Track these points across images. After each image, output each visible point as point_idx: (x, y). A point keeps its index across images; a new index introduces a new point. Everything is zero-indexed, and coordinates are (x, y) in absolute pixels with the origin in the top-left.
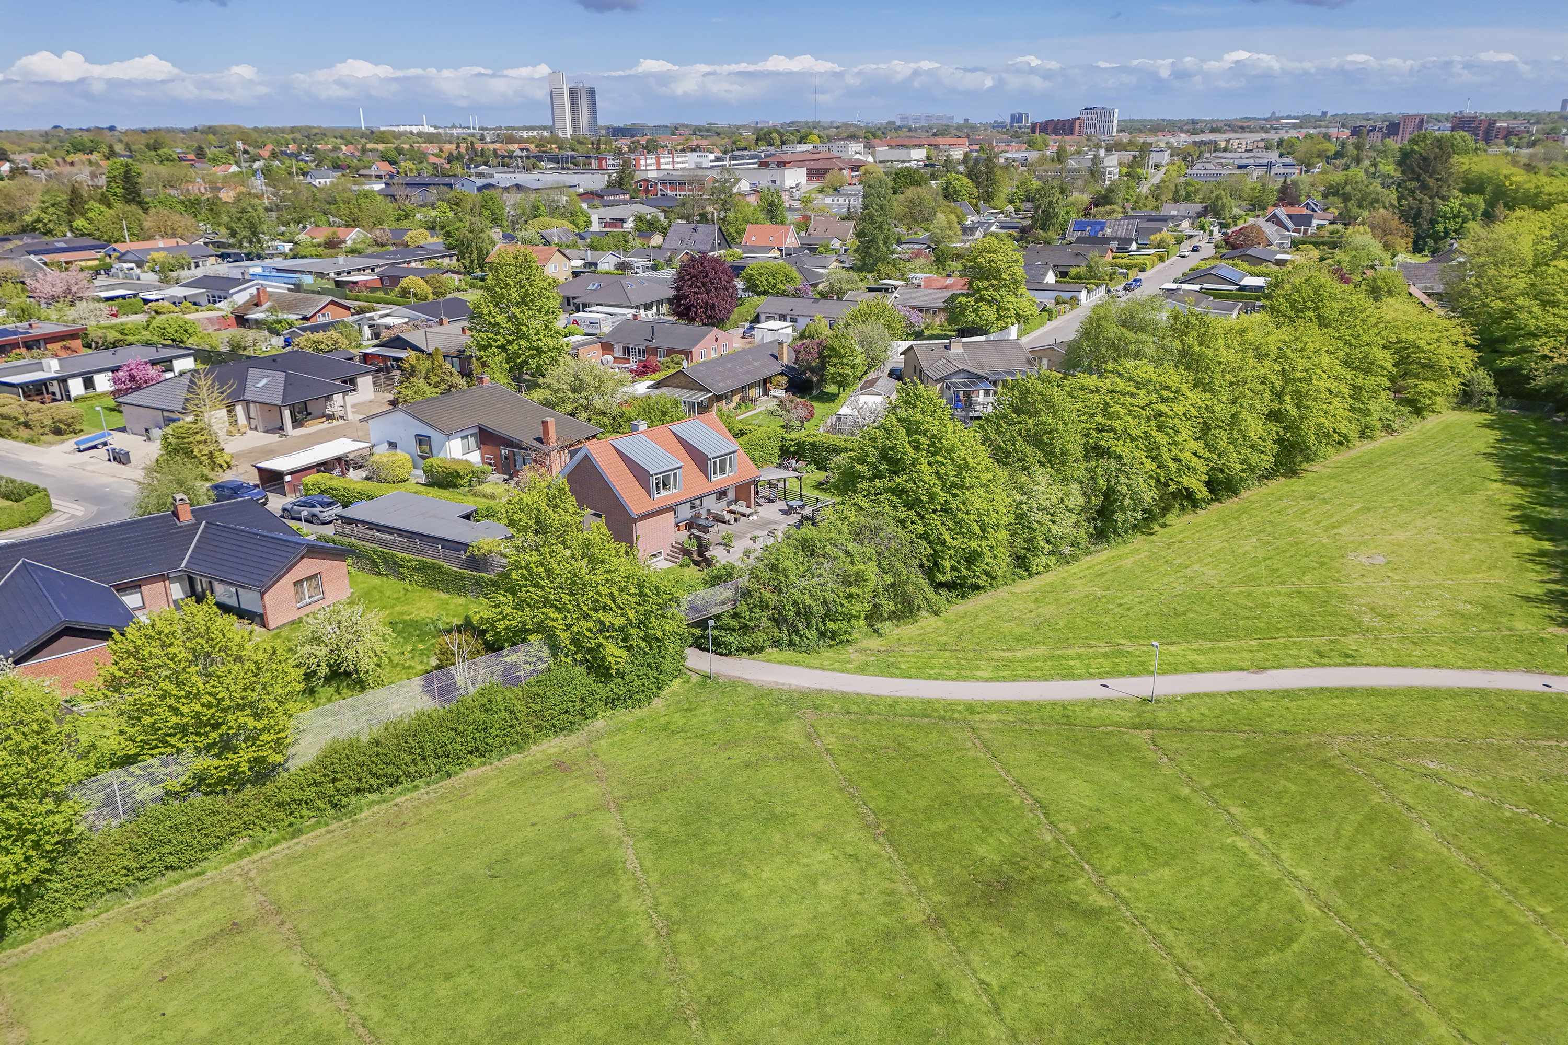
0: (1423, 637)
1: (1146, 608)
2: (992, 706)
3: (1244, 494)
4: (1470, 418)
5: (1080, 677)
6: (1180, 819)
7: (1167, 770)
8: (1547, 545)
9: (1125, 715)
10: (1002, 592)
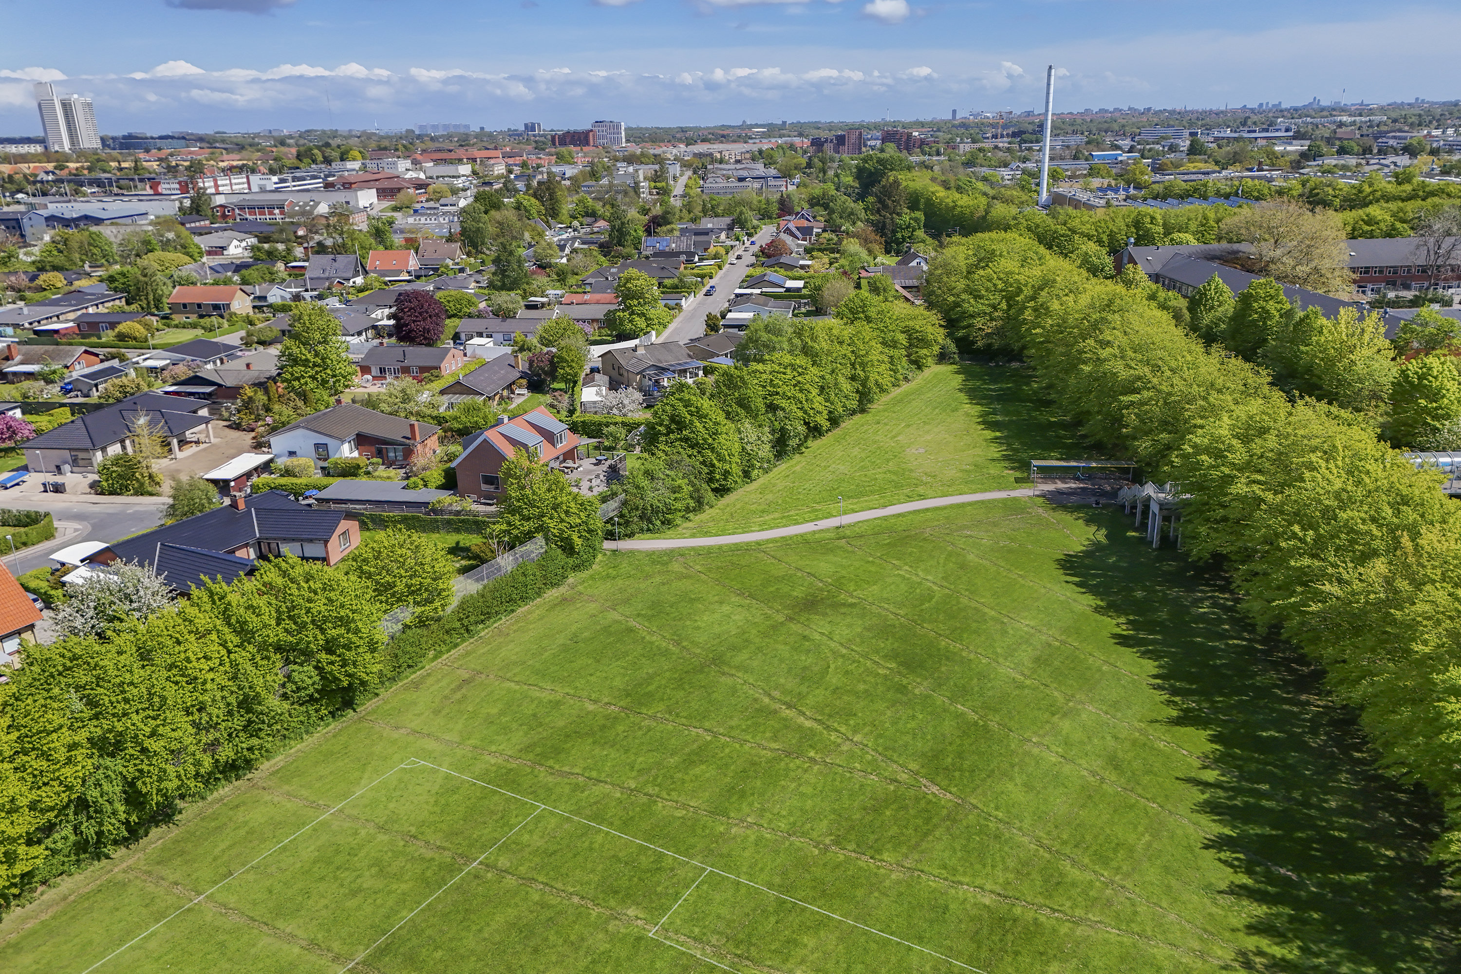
0: (952, 483)
1: (818, 488)
2: (768, 541)
3: (843, 425)
4: (946, 369)
5: (802, 523)
6: (873, 569)
7: (860, 553)
8: (998, 434)
9: (832, 535)
10: (740, 492)
